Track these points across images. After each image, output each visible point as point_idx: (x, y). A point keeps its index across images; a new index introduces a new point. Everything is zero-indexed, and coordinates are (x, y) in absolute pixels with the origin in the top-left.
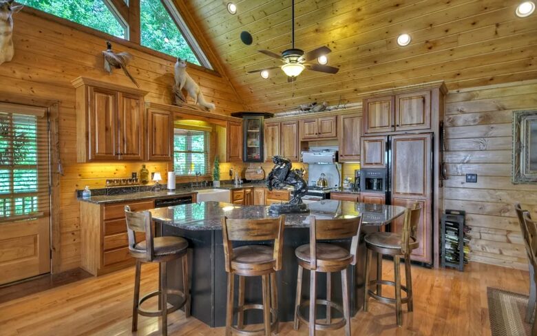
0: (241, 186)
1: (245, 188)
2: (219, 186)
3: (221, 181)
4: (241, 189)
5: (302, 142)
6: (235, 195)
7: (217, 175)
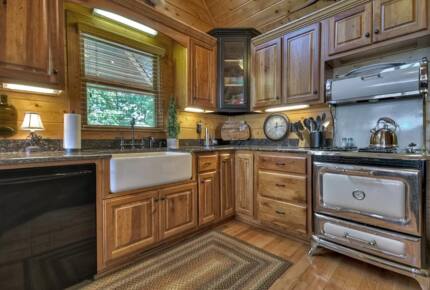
0: (213, 148)
1: (220, 152)
2: (177, 147)
3: (181, 141)
4: (212, 152)
5: (326, 62)
6: (201, 163)
7: (174, 129)
